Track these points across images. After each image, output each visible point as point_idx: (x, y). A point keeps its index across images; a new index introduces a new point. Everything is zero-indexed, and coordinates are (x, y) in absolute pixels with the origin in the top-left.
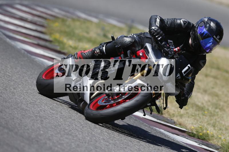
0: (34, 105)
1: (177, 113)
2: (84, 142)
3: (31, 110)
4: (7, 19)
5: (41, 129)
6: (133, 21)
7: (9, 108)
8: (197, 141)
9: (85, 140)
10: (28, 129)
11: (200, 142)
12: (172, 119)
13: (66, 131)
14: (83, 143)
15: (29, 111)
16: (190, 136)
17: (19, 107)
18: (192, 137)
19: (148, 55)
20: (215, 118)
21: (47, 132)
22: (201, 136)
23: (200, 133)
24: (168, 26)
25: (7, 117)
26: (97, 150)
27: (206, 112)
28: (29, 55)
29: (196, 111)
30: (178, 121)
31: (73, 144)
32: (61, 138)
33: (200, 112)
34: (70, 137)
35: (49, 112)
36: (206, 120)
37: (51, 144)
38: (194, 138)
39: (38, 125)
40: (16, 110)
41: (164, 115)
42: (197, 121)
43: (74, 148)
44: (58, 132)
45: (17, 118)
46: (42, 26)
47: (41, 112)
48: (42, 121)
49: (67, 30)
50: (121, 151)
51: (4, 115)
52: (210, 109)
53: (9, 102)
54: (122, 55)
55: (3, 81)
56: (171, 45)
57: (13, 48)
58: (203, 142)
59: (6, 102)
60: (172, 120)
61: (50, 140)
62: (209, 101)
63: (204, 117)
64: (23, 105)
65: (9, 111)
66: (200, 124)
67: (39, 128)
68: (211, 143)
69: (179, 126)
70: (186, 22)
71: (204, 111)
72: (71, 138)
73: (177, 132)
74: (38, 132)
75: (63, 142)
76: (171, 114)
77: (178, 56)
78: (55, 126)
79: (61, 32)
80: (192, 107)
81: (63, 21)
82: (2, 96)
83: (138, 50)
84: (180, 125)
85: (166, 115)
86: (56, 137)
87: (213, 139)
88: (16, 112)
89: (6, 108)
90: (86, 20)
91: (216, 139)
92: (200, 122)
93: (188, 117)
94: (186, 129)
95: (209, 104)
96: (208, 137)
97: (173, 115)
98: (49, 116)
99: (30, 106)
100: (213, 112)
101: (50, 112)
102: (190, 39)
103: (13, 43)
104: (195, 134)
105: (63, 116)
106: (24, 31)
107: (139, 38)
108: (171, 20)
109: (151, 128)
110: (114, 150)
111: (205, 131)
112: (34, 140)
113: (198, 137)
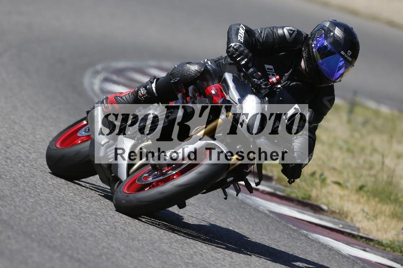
0: (183, 244)
3: (177, 253)
6: (355, 93)
7: (138, 251)
15: (174, 254)
17: (156, 249)
19: (228, 94)
24: (261, 40)
35: (210, 256)
40: (150, 253)
47: (195, 257)
51: (129, 262)
53: (138, 240)
54: (180, 95)
56: (270, 73)
59: (133, 239)
64: (163, 244)
65: (139, 256)
70: (294, 31)
82: (126, 229)
88: (151, 258)
89: (134, 251)
98: (210, 264)
99: (175, 246)
101: (212, 256)
102: (303, 61)
105: (235, 262)
108: (268, 31)
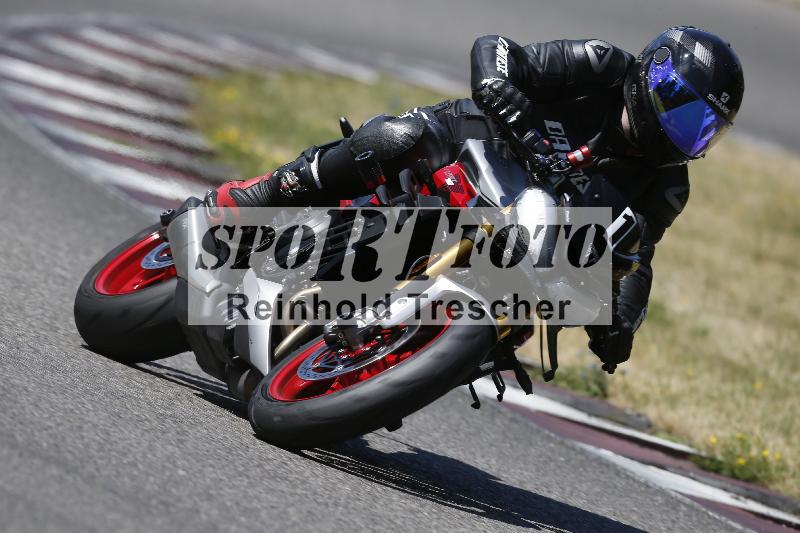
1: (657, 391)
2: (331, 502)
4: (54, 79)
5: (179, 463)
8: (728, 486)
9: (334, 494)
10: (134, 465)
11: (738, 489)
12: (642, 411)
13: (267, 467)
14: (326, 505)
16: (704, 468)
18: (712, 474)
19: (477, 183)
20: (789, 403)
21: (200, 471)
22: (742, 468)
23: (739, 457)
24: (540, 70)
25: (58, 425)
26: (377, 528)
27: (759, 385)
28: (134, 204)
29: (724, 380)
30: (660, 417)
31: (291, 510)
32: (251, 492)
33: (739, 386)
34: (283, 486)
36: (758, 413)
37: (215, 512)
38: (718, 477)
39: (170, 447)
41: (613, 401)
42: (729, 415)
43: (295, 524)
44: (241, 469)
45: (95, 426)
46: (180, 101)
48: (184, 433)
49: (268, 111)
50: (462, 530)
52: (773, 372)
54: (380, 190)
55: (41, 299)
57: (77, 180)
58: (748, 490)
60: (639, 415)
61: (210, 497)
62: (769, 346)
63: (753, 402)
66: (738, 425)
67: (170, 458)
68: (778, 491)
69: (666, 435)
70: (607, 50)
71: (752, 381)
72: (285, 489)
73: (659, 456)
74: (168, 473)
75: (255, 504)
76: (637, 396)
77: (585, 177)
78: (230, 451)
79: (245, 120)
80: (711, 369)
81: (255, 80)
83: (440, 168)
84: (669, 431)
85: (619, 401)
86: (234, 486)
87: (784, 479)
90: (333, 78)
91: (794, 476)
92: (740, 420)
93: (698, 404)
94: (691, 446)
95: (768, 355)
96: (766, 469)
97: (646, 398)
100: (781, 384)
102: (625, 113)
103: (76, 163)
104: (720, 463)
106: (113, 119)
107: (440, 122)
108: (552, 49)
109: (567, 447)
110: (436, 527)
111: (754, 452)
112: (154, 502)
113: (732, 471)
